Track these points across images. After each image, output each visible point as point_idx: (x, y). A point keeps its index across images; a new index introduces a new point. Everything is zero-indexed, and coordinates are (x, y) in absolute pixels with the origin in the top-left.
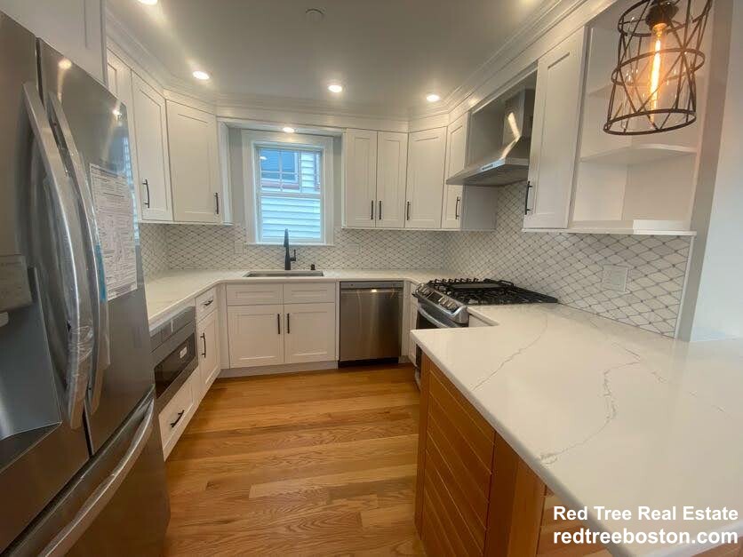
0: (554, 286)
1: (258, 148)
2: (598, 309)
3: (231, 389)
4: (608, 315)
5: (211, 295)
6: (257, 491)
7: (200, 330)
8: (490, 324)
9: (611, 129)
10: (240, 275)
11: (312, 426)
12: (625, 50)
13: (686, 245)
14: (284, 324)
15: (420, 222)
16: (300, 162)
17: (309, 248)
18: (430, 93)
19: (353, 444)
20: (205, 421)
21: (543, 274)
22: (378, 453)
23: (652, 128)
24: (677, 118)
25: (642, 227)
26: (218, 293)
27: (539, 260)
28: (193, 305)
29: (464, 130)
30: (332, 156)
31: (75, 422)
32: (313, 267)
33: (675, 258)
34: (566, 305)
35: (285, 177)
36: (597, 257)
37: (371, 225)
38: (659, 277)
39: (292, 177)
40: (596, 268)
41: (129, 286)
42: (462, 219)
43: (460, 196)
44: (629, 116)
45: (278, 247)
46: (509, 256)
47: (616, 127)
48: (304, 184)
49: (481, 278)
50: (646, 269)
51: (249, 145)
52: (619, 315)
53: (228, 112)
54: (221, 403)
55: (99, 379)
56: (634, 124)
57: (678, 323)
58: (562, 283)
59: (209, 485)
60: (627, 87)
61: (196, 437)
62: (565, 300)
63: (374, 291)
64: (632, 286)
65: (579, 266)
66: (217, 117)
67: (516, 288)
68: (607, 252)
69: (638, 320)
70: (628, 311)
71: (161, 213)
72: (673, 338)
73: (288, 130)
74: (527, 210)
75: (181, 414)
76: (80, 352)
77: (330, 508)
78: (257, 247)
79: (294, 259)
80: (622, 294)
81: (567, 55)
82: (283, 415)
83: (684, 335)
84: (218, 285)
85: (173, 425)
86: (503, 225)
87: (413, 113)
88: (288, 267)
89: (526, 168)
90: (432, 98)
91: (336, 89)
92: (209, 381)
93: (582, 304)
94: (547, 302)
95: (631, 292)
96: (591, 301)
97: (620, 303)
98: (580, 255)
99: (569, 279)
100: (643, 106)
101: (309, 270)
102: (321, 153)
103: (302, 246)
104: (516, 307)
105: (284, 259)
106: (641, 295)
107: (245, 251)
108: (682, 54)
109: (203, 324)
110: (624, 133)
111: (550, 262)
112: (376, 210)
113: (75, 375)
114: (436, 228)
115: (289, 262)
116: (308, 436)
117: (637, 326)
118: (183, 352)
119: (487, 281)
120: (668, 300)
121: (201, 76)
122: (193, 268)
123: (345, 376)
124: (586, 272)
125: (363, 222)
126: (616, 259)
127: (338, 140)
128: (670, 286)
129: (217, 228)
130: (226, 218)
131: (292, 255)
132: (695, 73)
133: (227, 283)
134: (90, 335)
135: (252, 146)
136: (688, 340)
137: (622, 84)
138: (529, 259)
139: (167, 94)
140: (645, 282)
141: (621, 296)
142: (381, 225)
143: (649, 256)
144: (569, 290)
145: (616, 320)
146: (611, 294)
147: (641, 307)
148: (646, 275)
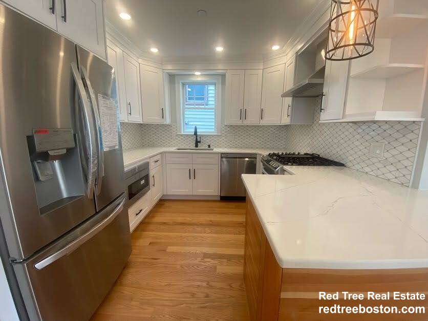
0: (343, 157)
1: (184, 84)
2: (367, 169)
3: (167, 204)
4: (371, 173)
5: (158, 157)
6: (171, 249)
7: (151, 174)
8: (290, 174)
10: (173, 149)
11: (202, 225)
13: (419, 127)
14: (192, 174)
15: (269, 120)
16: (208, 90)
17: (208, 136)
18: (275, 45)
19: (220, 235)
20: (153, 217)
21: (338, 150)
22: (233, 241)
26: (162, 158)
27: (336, 141)
28: (148, 161)
29: (293, 64)
30: (220, 86)
31: (90, 196)
32: (209, 146)
33: (411, 136)
34: (349, 168)
35: (197, 99)
36: (367, 137)
37: (239, 123)
38: (402, 148)
39: (203, 99)
40: (367, 144)
41: (115, 146)
42: (291, 117)
43: (290, 104)
45: (192, 135)
46: (320, 139)
48: (210, 103)
49: (302, 153)
50: (395, 144)
51: (179, 83)
52: (379, 172)
53: (169, 67)
54: (161, 210)
55: (100, 181)
57: (412, 177)
58: (348, 154)
59: (150, 244)
61: (149, 223)
62: (349, 164)
63: (247, 159)
64: (387, 155)
65: (357, 143)
66: (163, 70)
68: (373, 134)
69: (389, 176)
70: (384, 170)
71: (137, 118)
72: (408, 187)
73: (198, 73)
74: (321, 109)
75: (141, 211)
76: (92, 169)
77: (203, 262)
78: (182, 135)
79: (200, 142)
80: (381, 159)
82: (189, 218)
83: (415, 186)
84: (161, 153)
85: (137, 214)
87: (265, 57)
88: (197, 146)
89: (322, 84)
90: (276, 48)
91: (219, 49)
92: (156, 199)
93: (358, 167)
94: (336, 165)
95: (386, 159)
96: (363, 165)
97: (379, 165)
98: (358, 137)
99: (351, 152)
101: (207, 148)
102: (215, 84)
103: (205, 135)
104: (316, 168)
105: (195, 142)
106: (391, 160)
107: (177, 138)
109: (153, 171)
111: (342, 141)
112: (243, 114)
113: (90, 177)
114: (278, 123)
115: (197, 143)
116: (199, 229)
117: (389, 180)
118: (143, 182)
119: (306, 154)
120: (406, 163)
121: (154, 50)
122: (153, 145)
123: (223, 204)
124: (361, 147)
125: (236, 121)
126: (378, 138)
127: (223, 76)
128: (408, 154)
129: (163, 126)
130: (168, 121)
131: (199, 140)
133: (166, 152)
134: (96, 162)
135: (181, 83)
136: (417, 188)
138: (330, 140)
139: (140, 61)
140: (394, 152)
141: (380, 161)
142: (246, 123)
143: (397, 135)
144: (351, 158)
145: (377, 176)
146: (375, 160)
147: (392, 168)
148: (395, 148)
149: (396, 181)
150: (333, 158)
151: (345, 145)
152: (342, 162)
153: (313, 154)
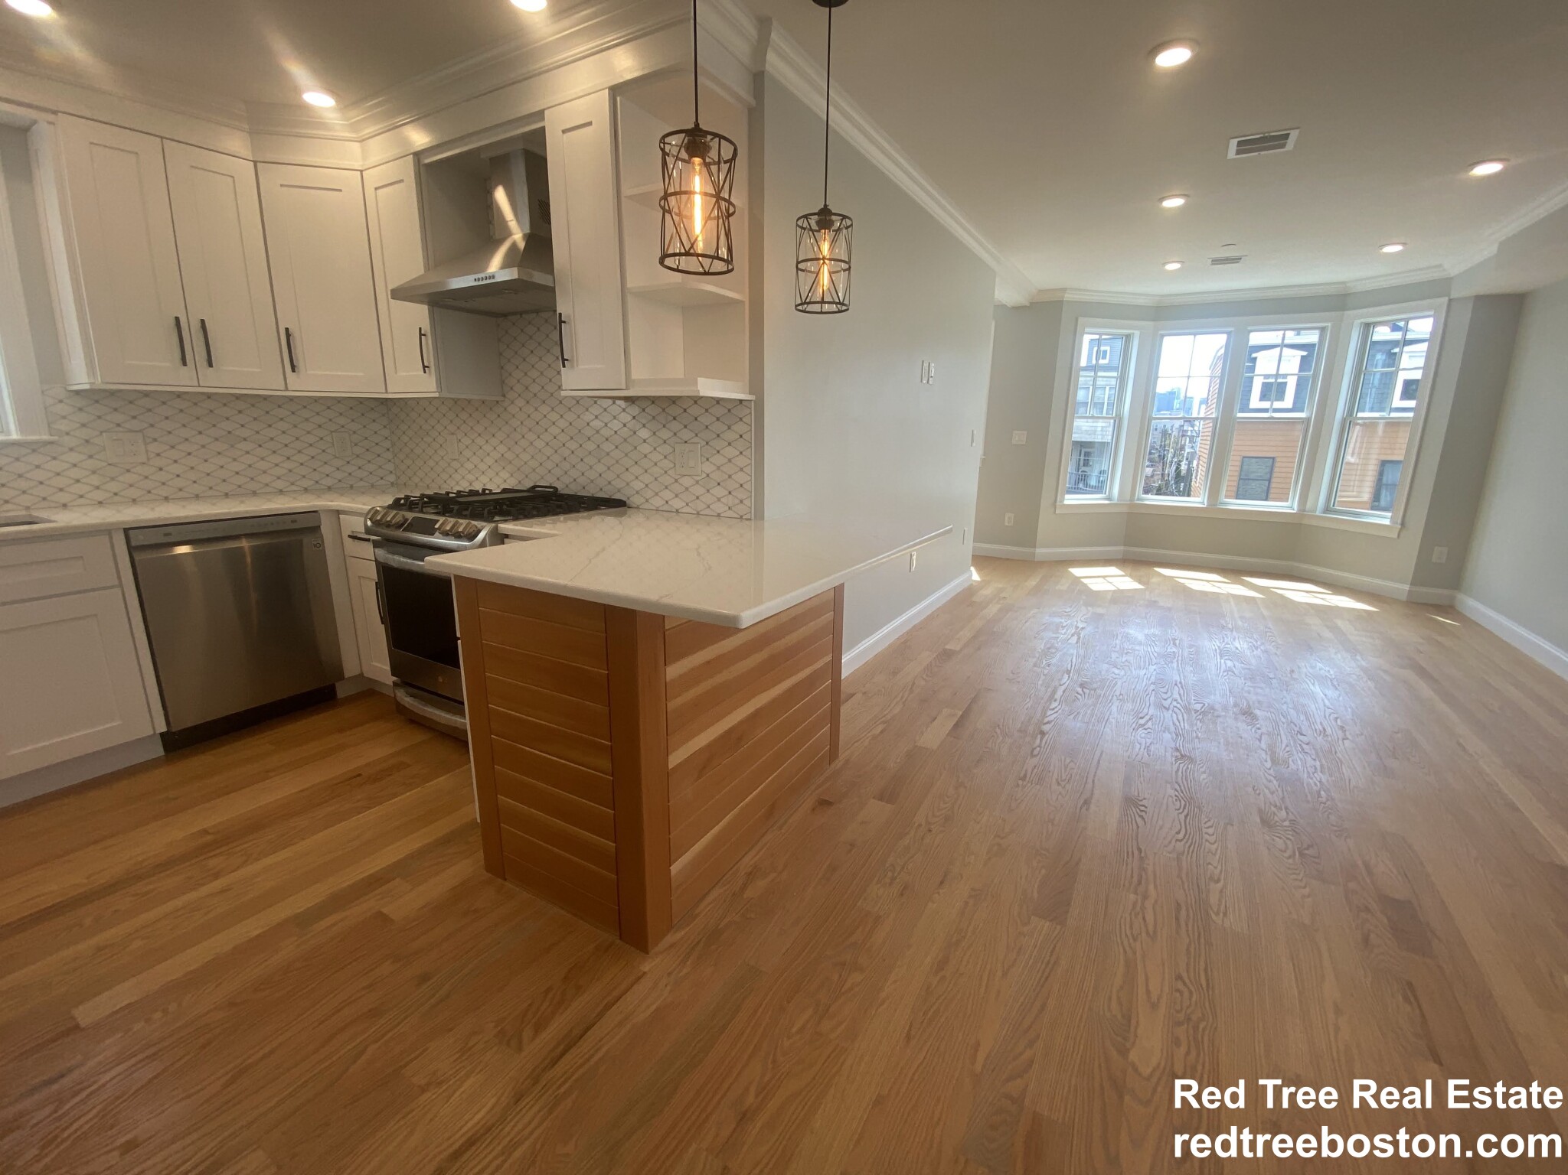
0: (618, 483)
2: (677, 504)
4: (686, 509)
9: (666, 263)
12: (670, 179)
13: (748, 411)
21: (600, 468)
23: (701, 270)
24: (719, 266)
25: (709, 388)
27: (590, 446)
29: (408, 190)
33: (740, 428)
34: (638, 508)
36: (665, 434)
37: (184, 379)
38: (730, 452)
40: (667, 449)
42: (437, 373)
43: (426, 327)
44: (680, 254)
46: (539, 444)
47: (669, 262)
50: (718, 444)
52: (700, 506)
56: (684, 263)
57: (753, 501)
58: (628, 477)
60: (674, 216)
62: (636, 500)
64: (708, 468)
65: (645, 448)
67: (562, 495)
68: (675, 426)
69: (719, 508)
70: (707, 499)
72: (750, 519)
74: (564, 359)
80: (699, 478)
81: (590, 124)
83: (759, 515)
86: (519, 388)
89: (550, 290)
93: (657, 502)
95: (708, 475)
96: (667, 494)
97: (699, 490)
98: (644, 433)
99: (636, 470)
100: (692, 247)
106: (717, 476)
108: (717, 202)
110: (677, 270)
111: (606, 447)
112: (193, 342)
117: (719, 515)
119: (505, 491)
120: (741, 477)
124: (656, 457)
125: (162, 372)
126: (686, 434)
128: (741, 461)
132: (730, 218)
136: (762, 518)
137: (670, 212)
138: (573, 445)
140: (718, 460)
141: (697, 482)
142: (215, 381)
143: (718, 427)
144: (638, 485)
145: (698, 513)
146: (687, 481)
147: (719, 492)
148: (718, 452)
149: (730, 513)
150: (592, 491)
151: (616, 454)
152: (617, 496)
153: (534, 487)
